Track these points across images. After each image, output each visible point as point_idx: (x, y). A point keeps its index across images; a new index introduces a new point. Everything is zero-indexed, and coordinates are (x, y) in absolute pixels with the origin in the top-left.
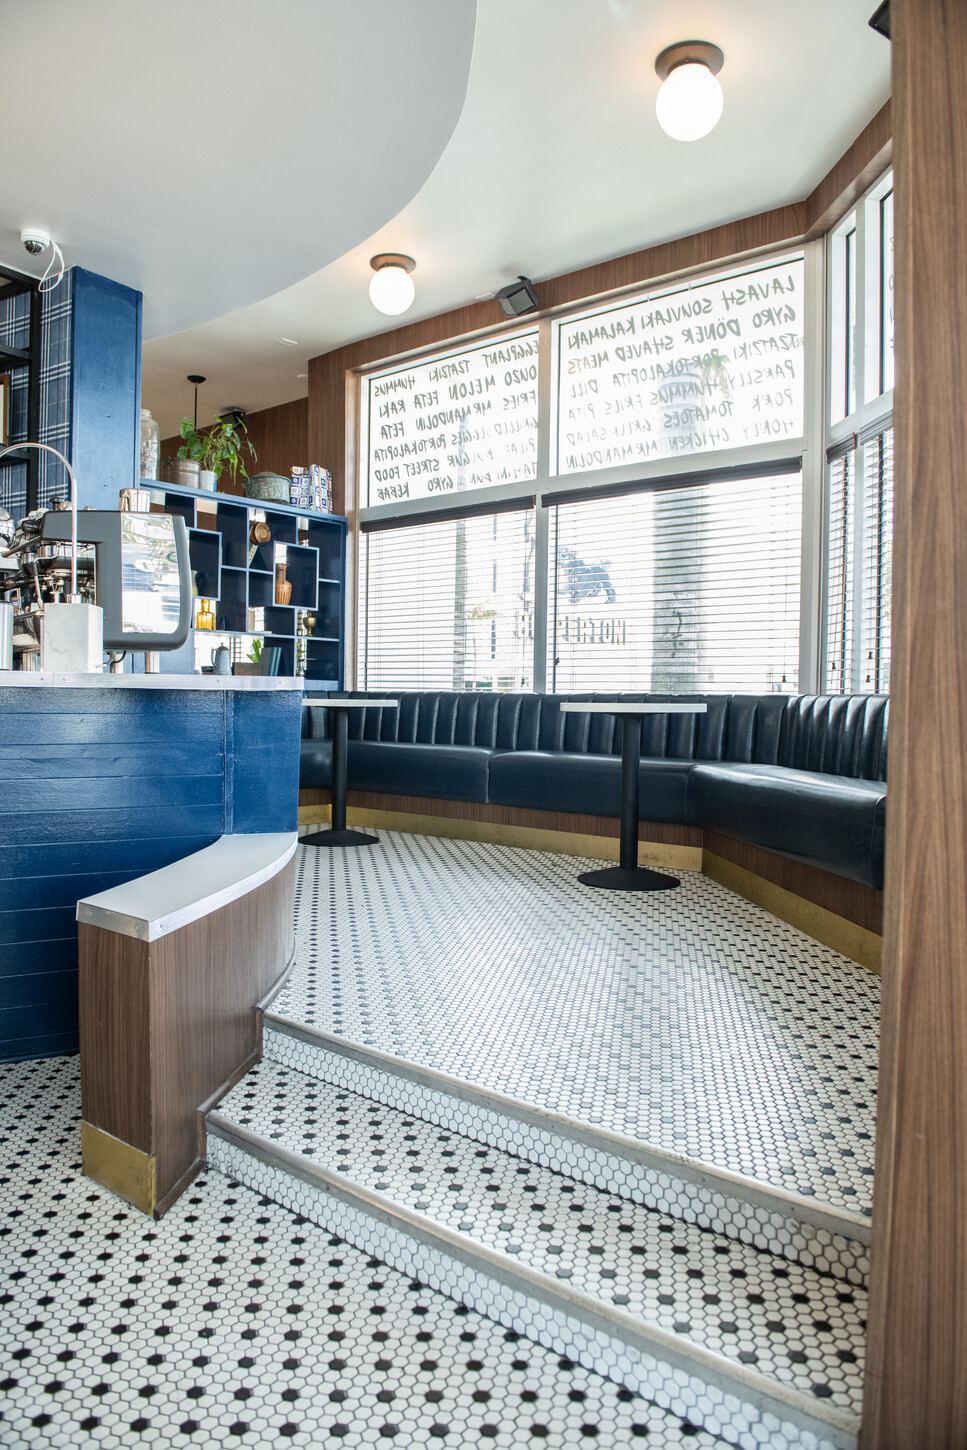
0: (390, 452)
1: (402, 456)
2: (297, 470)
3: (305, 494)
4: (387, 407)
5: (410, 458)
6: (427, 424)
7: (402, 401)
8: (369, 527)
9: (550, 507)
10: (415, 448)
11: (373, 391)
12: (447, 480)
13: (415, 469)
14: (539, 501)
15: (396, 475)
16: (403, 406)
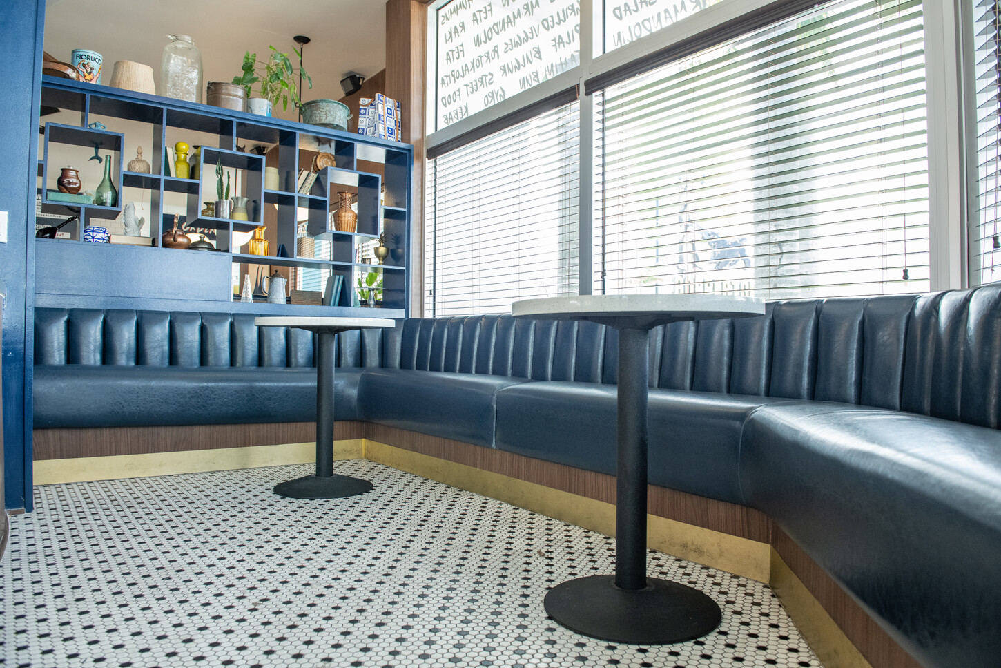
0: (453, 76)
1: (463, 77)
2: (364, 101)
3: (371, 124)
4: (450, 33)
5: (471, 77)
6: (483, 38)
7: (463, 23)
8: (434, 152)
9: (594, 94)
10: (473, 67)
11: (441, 19)
12: (500, 92)
13: (473, 88)
14: (582, 89)
15: (458, 97)
16: (463, 27)
